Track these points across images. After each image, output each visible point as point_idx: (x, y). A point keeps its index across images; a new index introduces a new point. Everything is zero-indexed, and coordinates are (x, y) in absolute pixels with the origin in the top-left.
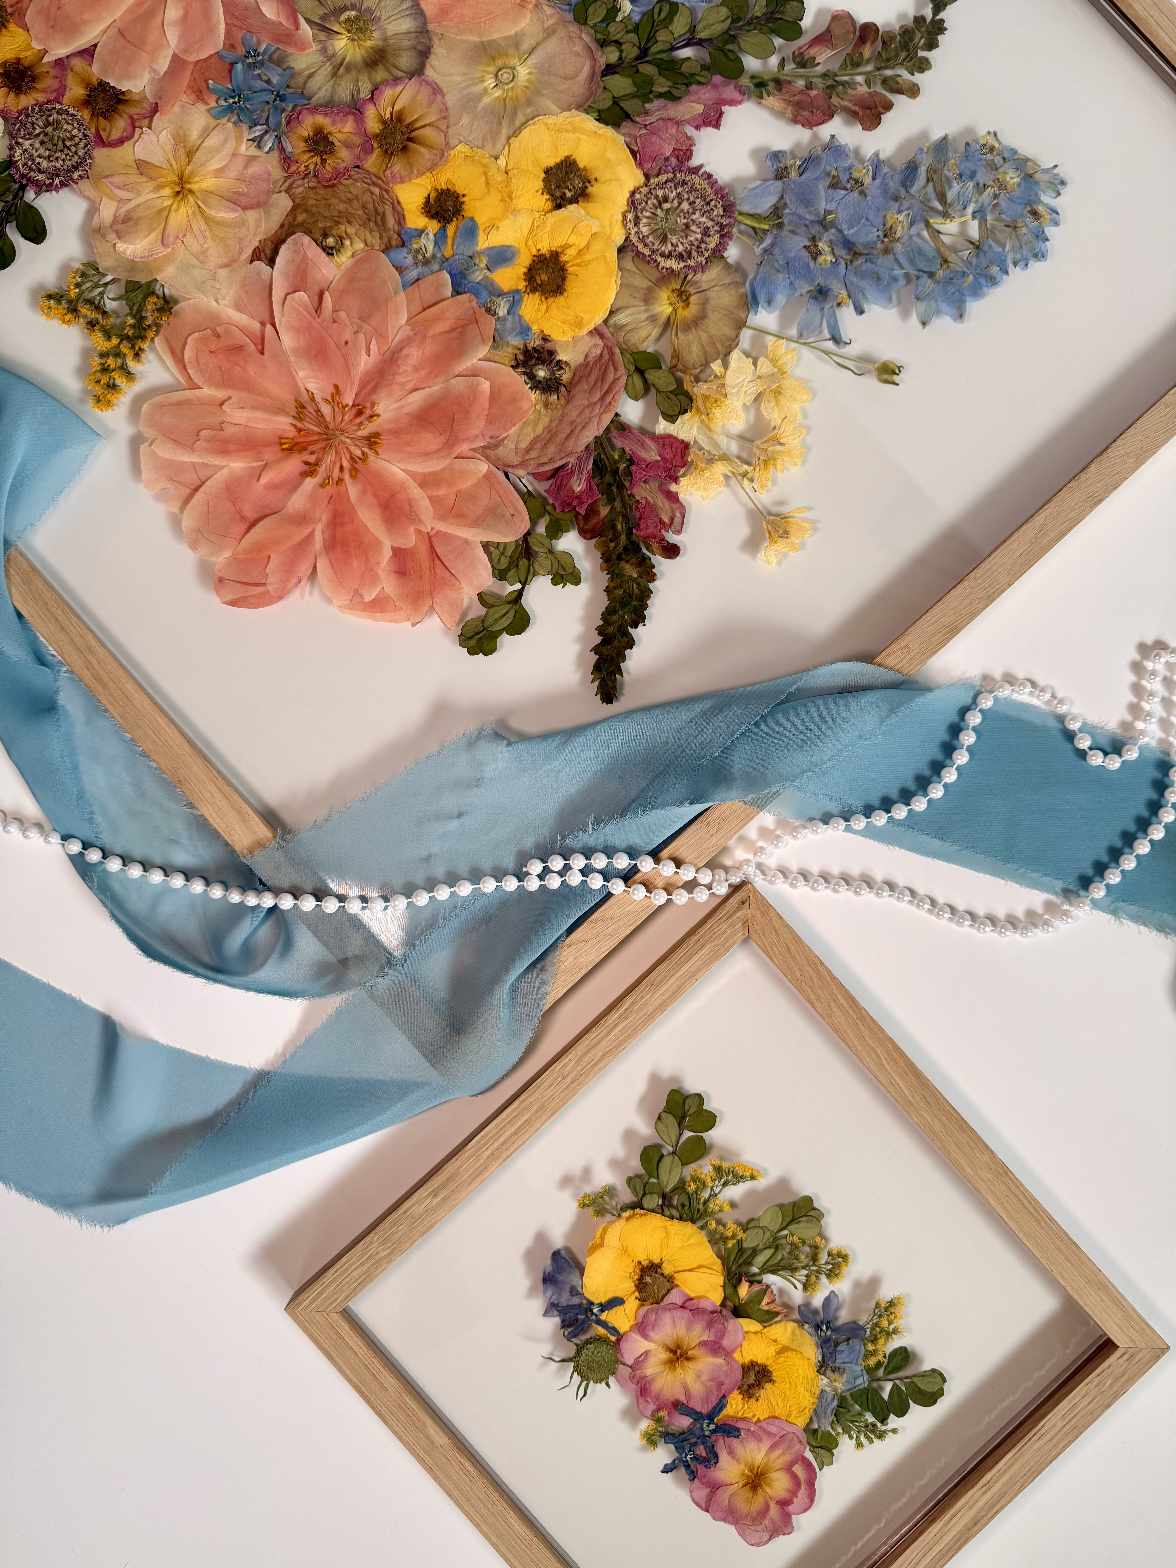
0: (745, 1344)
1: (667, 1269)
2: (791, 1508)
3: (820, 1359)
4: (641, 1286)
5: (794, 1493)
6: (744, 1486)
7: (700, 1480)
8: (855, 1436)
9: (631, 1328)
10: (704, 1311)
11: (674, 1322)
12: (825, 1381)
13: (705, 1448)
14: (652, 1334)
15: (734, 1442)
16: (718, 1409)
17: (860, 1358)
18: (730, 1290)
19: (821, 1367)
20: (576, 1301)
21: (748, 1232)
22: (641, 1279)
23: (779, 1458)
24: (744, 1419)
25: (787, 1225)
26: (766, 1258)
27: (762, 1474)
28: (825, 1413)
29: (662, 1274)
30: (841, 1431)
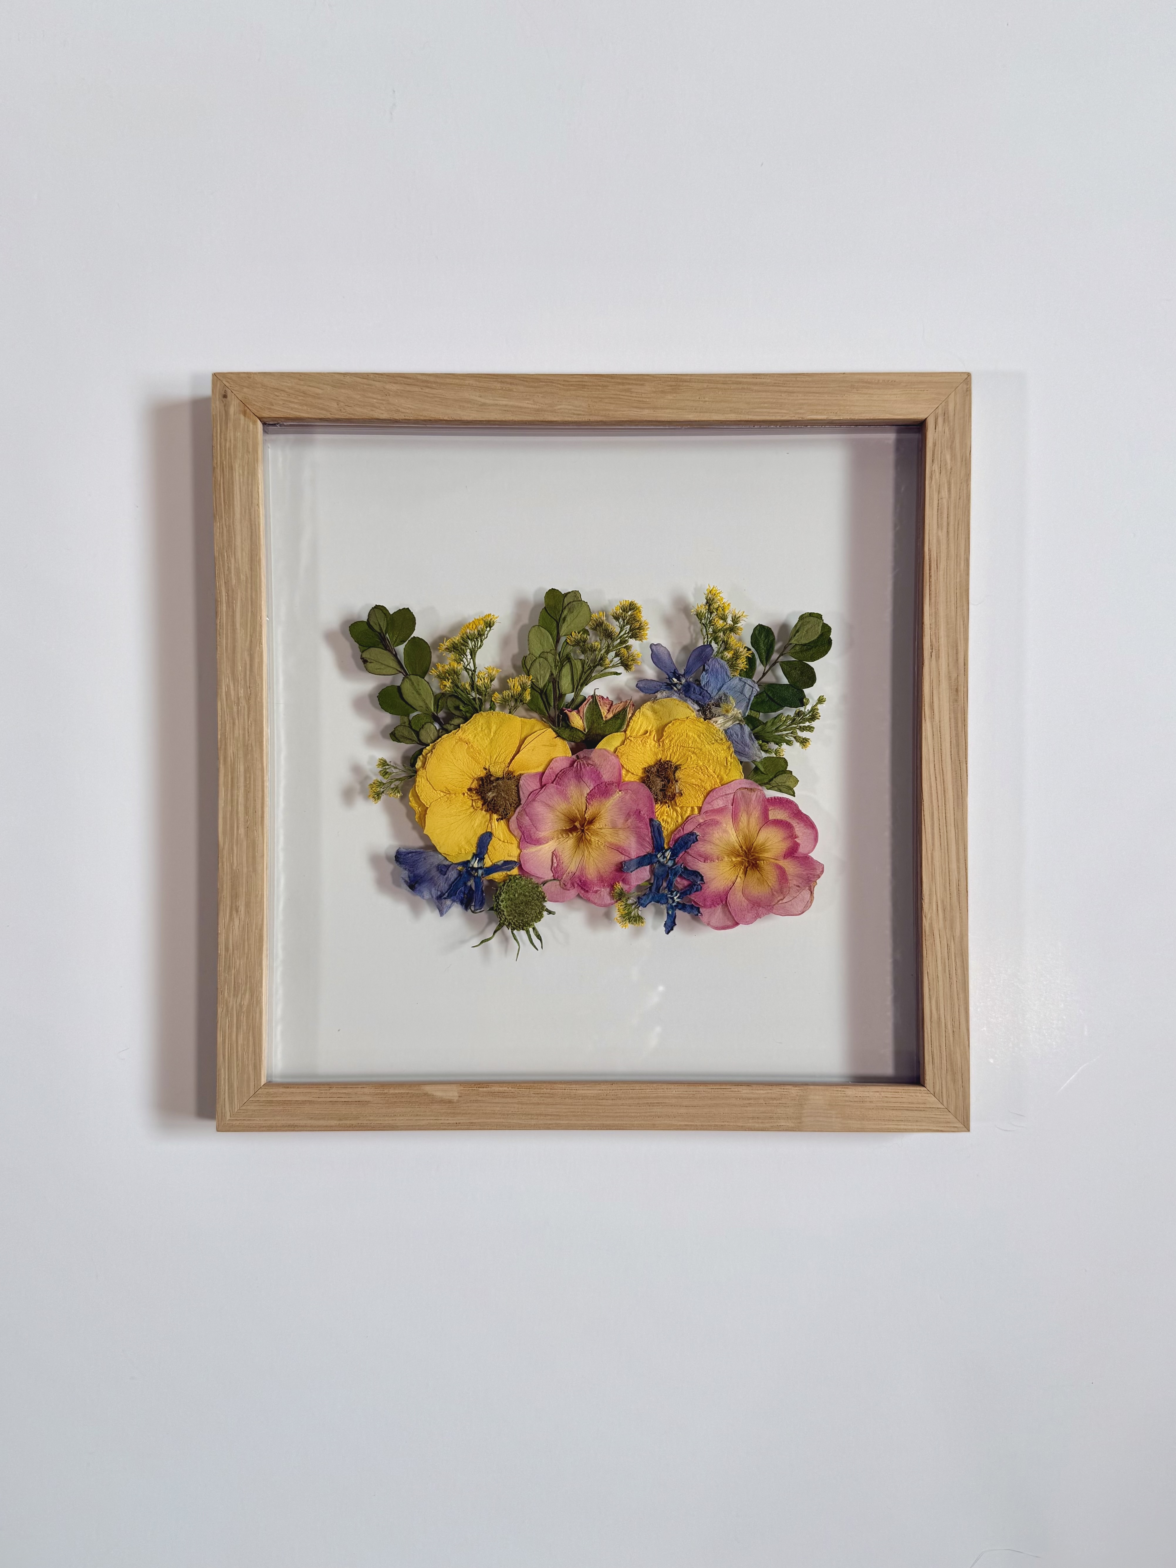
0: (623, 761)
1: (498, 771)
2: (802, 850)
3: (697, 708)
4: (491, 807)
5: (792, 836)
6: (745, 873)
7: (705, 906)
8: (792, 739)
9: (519, 847)
10: (564, 772)
11: (549, 806)
12: (720, 720)
13: (681, 876)
14: (542, 834)
15: (699, 847)
16: (657, 834)
17: (729, 672)
18: (567, 733)
19: (704, 713)
20: (452, 875)
21: (532, 671)
22: (485, 802)
23: (750, 820)
24: (686, 821)
25: (558, 633)
26: (569, 677)
27: (749, 849)
28: (746, 745)
29: (498, 779)
30: (774, 747)
